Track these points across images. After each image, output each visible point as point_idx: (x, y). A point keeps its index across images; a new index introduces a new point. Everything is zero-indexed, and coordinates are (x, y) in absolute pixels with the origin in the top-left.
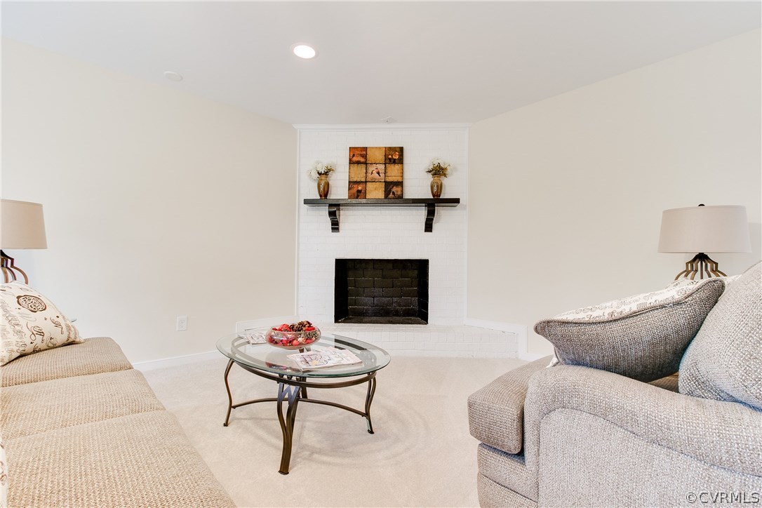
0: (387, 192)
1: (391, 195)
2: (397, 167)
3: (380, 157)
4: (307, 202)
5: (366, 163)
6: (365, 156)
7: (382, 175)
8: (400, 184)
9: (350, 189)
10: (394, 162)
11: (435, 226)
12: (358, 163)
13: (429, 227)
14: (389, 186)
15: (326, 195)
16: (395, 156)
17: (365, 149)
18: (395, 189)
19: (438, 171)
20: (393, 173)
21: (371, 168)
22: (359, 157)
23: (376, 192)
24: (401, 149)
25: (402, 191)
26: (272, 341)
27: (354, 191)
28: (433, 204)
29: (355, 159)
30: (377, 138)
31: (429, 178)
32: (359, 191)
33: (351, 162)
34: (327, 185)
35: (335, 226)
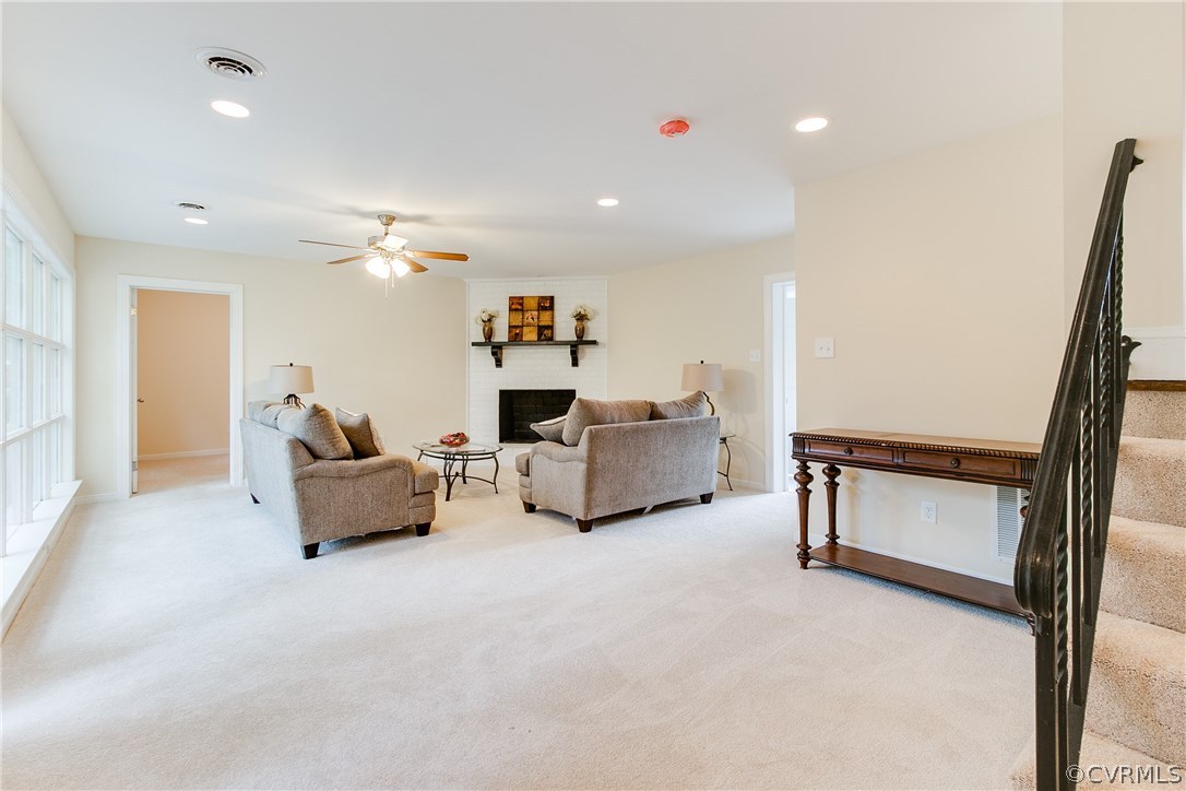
0: (540, 335)
1: (543, 337)
2: (549, 313)
3: (534, 304)
4: (474, 344)
5: (522, 310)
6: (521, 304)
7: (536, 320)
8: (551, 327)
9: (510, 332)
10: (544, 309)
11: (580, 362)
12: (516, 310)
13: (575, 363)
14: (541, 329)
15: (490, 337)
16: (547, 304)
17: (522, 298)
18: (546, 332)
19: (581, 317)
20: (545, 319)
21: (527, 315)
22: (517, 305)
23: (530, 334)
24: (552, 298)
25: (552, 333)
26: (442, 442)
27: (513, 334)
28: (578, 346)
29: (514, 307)
30: (532, 289)
31: (574, 323)
32: (517, 334)
33: (510, 310)
34: (491, 330)
35: (499, 363)
